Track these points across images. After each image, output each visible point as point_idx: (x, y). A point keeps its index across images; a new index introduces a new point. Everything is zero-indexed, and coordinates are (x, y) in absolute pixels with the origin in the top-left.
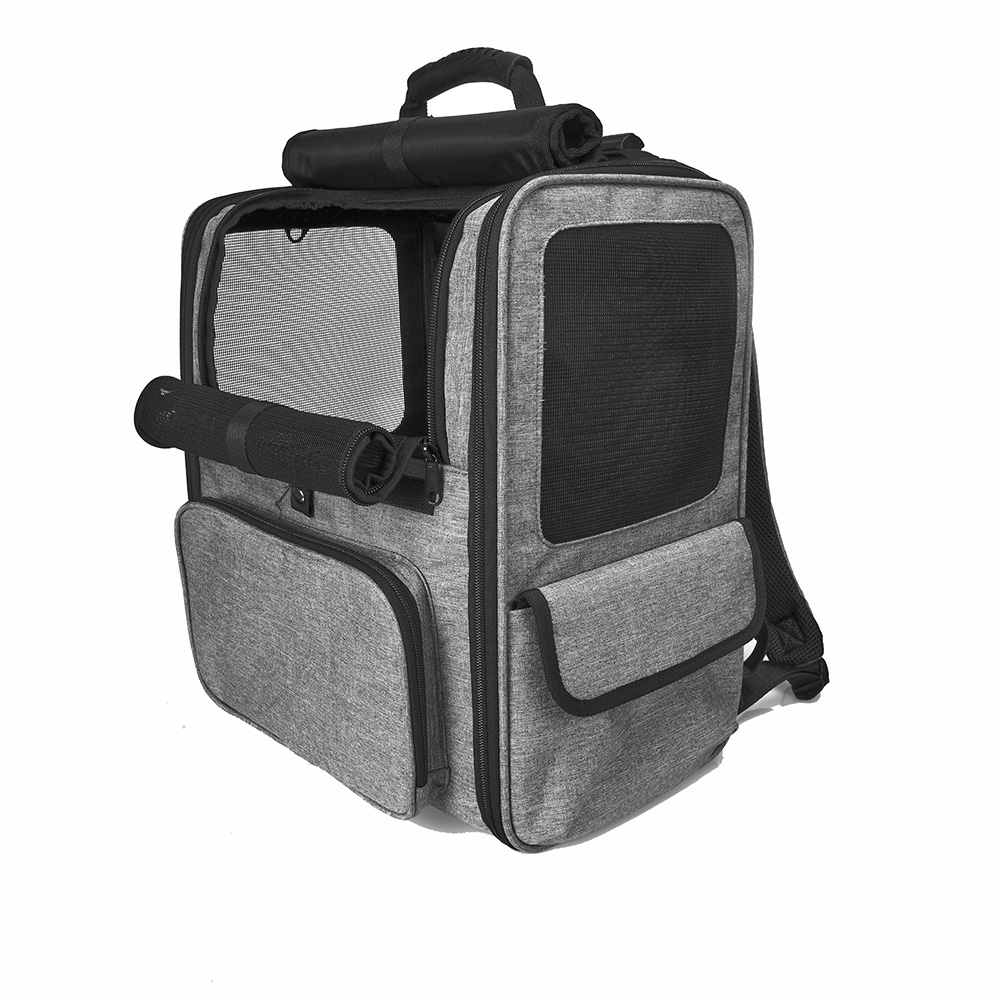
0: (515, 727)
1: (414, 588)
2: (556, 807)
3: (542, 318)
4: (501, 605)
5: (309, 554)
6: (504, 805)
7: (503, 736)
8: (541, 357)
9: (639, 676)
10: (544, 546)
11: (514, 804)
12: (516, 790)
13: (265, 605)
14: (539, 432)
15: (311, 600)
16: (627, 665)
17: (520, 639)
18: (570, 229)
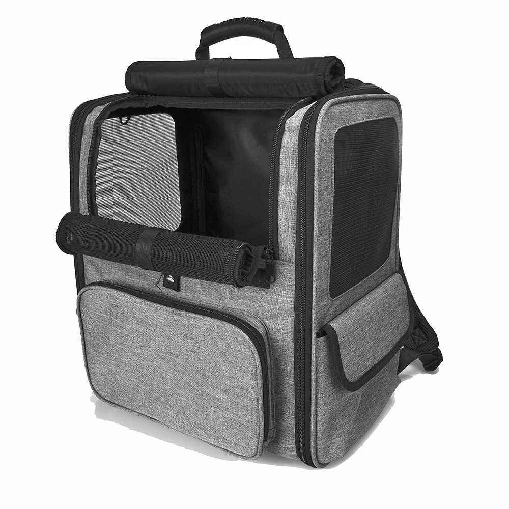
0: (320, 402)
1: (261, 330)
2: (338, 441)
3: (333, 178)
4: (314, 336)
5: (188, 315)
6: (313, 445)
7: (313, 407)
8: (333, 199)
9: (372, 365)
10: (330, 301)
11: (318, 444)
12: (319, 435)
13: (152, 344)
14: (331, 240)
15: (189, 341)
16: (368, 360)
17: (323, 354)
18: (343, 127)
